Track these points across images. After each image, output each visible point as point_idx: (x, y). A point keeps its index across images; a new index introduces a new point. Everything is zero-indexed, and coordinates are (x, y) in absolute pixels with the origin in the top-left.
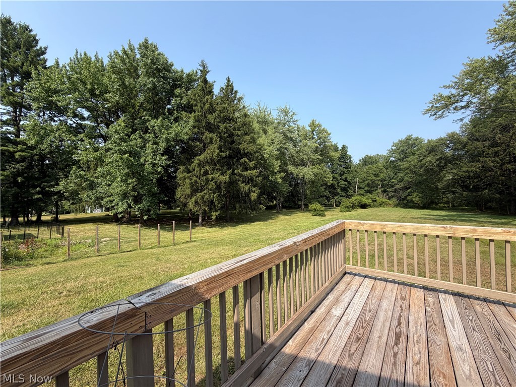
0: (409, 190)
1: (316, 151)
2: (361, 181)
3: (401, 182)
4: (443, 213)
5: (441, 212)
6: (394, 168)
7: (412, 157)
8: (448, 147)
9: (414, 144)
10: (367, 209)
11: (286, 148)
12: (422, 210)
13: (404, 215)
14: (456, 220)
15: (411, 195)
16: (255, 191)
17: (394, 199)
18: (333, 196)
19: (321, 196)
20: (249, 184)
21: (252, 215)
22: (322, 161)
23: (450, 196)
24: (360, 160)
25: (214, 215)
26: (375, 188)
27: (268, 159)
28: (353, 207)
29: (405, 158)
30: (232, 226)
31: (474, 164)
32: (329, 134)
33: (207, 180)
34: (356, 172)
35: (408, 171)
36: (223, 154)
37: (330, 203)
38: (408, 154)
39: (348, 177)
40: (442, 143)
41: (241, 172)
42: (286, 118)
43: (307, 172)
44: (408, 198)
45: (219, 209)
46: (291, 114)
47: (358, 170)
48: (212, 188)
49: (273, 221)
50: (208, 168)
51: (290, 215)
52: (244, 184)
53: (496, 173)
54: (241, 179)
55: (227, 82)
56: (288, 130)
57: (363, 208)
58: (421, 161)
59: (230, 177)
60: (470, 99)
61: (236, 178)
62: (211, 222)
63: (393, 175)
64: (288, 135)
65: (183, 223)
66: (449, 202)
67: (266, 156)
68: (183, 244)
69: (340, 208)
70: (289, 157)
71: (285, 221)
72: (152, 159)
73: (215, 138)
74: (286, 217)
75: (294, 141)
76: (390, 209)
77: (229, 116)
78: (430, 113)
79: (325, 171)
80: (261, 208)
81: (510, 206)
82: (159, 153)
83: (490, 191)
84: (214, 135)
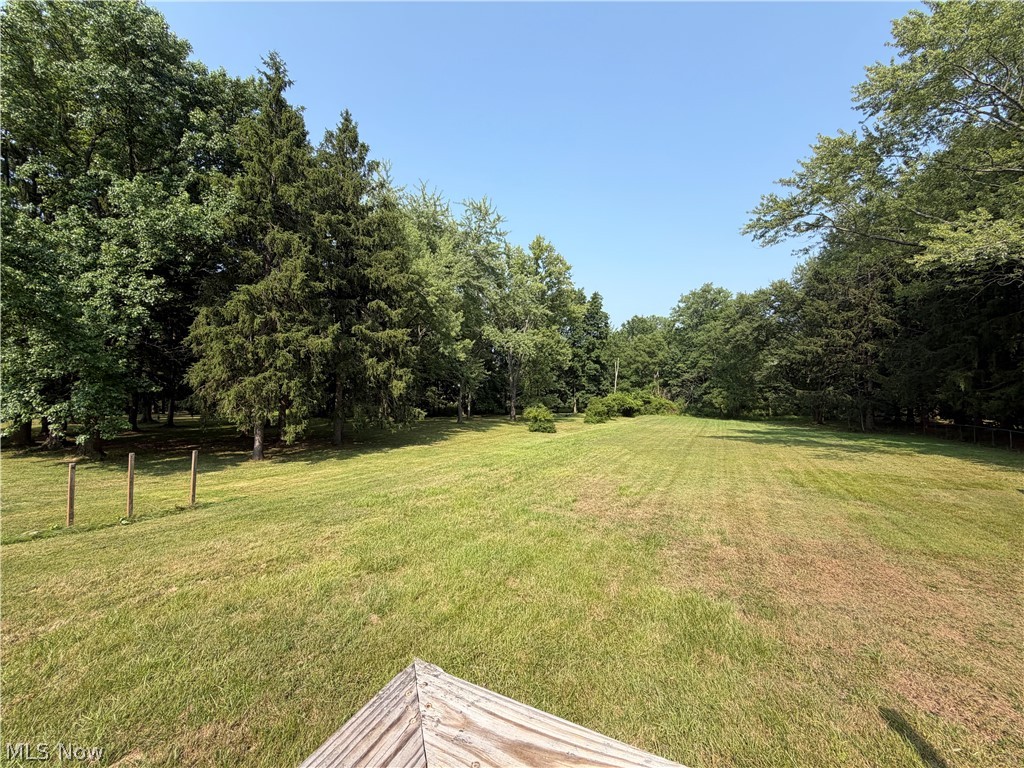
0: (707, 384)
1: (541, 298)
2: (625, 363)
3: (694, 367)
4: (762, 427)
5: (758, 424)
6: (681, 342)
7: (713, 323)
8: (772, 307)
9: (715, 299)
10: (633, 417)
11: (481, 290)
12: (727, 422)
13: (698, 430)
14: (789, 442)
15: (710, 393)
16: (401, 376)
17: (681, 400)
18: (573, 392)
19: (552, 392)
20: (388, 359)
21: (393, 431)
22: (552, 321)
23: (771, 396)
24: (623, 325)
25: (290, 433)
26: (649, 378)
27: (435, 307)
28: (607, 414)
29: (701, 324)
30: (340, 458)
31: (815, 339)
32: (568, 269)
33: (272, 346)
34: (616, 346)
35: (705, 348)
36: (319, 286)
37: (567, 404)
38: (705, 318)
39: (602, 355)
40: (763, 298)
41: (367, 332)
42: (482, 224)
43: (523, 342)
44: (705, 397)
45: (304, 418)
46: (492, 217)
47: (620, 344)
48: (284, 364)
49: (444, 443)
50: (274, 314)
51: (484, 431)
52: (375, 359)
53: (847, 357)
54: (367, 348)
55: (343, 121)
56: (486, 251)
57: (627, 416)
58: (727, 330)
59: (336, 340)
60: (823, 212)
61: (355, 344)
62: (292, 446)
63: (680, 355)
64: (486, 261)
65: (217, 451)
66: (768, 406)
67: (431, 299)
68: (162, 516)
69: (584, 415)
70: (488, 309)
71: (470, 444)
72: (116, 283)
73: (296, 244)
74: (473, 435)
75: (497, 275)
76: (673, 418)
77: (344, 201)
78: (754, 233)
79: (559, 342)
80: (417, 414)
81: (865, 416)
82: (141, 271)
83: (837, 388)
84: (296, 236)
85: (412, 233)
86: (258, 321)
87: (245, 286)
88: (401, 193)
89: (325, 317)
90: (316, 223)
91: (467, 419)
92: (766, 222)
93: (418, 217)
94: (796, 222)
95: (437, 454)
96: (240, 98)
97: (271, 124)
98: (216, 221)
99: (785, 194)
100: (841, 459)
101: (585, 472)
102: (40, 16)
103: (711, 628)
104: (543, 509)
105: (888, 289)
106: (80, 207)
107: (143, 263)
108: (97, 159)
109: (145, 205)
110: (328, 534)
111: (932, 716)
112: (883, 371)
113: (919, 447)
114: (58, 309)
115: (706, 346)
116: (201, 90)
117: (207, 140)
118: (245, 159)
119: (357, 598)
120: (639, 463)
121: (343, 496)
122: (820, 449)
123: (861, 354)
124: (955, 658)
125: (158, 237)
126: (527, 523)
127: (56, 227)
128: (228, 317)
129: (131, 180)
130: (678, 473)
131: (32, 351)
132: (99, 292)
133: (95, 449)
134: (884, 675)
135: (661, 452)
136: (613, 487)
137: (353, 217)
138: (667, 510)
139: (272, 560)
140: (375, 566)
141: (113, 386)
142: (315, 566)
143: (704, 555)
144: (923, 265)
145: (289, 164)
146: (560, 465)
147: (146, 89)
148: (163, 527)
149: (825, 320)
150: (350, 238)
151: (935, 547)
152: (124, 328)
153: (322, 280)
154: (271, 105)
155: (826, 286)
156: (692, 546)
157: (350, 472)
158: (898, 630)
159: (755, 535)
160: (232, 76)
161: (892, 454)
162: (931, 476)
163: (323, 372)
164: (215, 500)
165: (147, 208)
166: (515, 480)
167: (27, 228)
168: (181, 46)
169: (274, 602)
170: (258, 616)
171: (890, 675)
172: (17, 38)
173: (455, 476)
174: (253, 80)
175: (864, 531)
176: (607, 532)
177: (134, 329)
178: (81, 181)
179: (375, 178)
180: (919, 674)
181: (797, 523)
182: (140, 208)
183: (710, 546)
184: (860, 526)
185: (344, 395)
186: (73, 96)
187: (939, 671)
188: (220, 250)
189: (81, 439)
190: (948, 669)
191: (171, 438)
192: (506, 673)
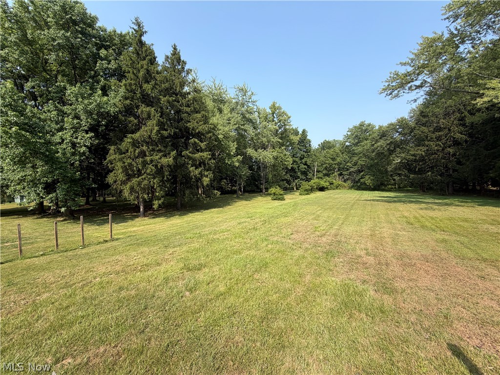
0: (363, 173)
1: (276, 133)
2: (320, 164)
3: (356, 165)
4: (392, 194)
6: (349, 152)
7: (365, 142)
8: (397, 132)
9: (366, 129)
10: (325, 191)
11: (246, 131)
12: (374, 192)
13: (358, 197)
14: (406, 201)
15: (364, 178)
16: (207, 175)
17: (349, 182)
18: (293, 180)
19: (283, 180)
20: (201, 167)
21: (205, 202)
22: (282, 145)
23: (397, 178)
24: (319, 145)
25: (156, 204)
26: (332, 172)
27: (223, 140)
28: (311, 190)
29: (359, 143)
30: (180, 215)
31: (420, 148)
32: (289, 118)
33: (145, 164)
34: (315, 156)
35: (361, 155)
36: (165, 133)
37: (291, 186)
38: (361, 139)
39: (308, 160)
40: (392, 127)
41: (190, 154)
42: (244, 97)
43: (267, 156)
44: (362, 180)
45: (162, 197)
46: (249, 93)
47: (318, 154)
48: (151, 172)
49: (229, 207)
50: (145, 148)
51: (249, 200)
52: (194, 168)
53: (438, 156)
54: (190, 162)
55: (173, 50)
56: (247, 111)
57: (321, 191)
58: (373, 145)
59: (175, 159)
60: (425, 78)
61: (184, 160)
62: (158, 210)
63: (348, 159)
64: (247, 116)
65: (124, 214)
66: (396, 183)
67: (220, 136)
68: (97, 245)
69: (299, 191)
70: (249, 140)
71: (242, 207)
72: (72, 137)
73: (153, 113)
74: (244, 202)
75: (253, 123)
76: (345, 191)
77: (176, 90)
78: (386, 93)
79: (285, 155)
80: (216, 193)
81: (448, 187)
82: (83, 130)
83: (432, 173)
84: (153, 109)
85: (210, 104)
86: (137, 151)
87: (130, 135)
88: (204, 84)
89: (169, 148)
90: (162, 102)
91: (241, 195)
92: (393, 86)
93: (213, 96)
94: (409, 85)
95: (226, 212)
96: (123, 42)
97: (138, 54)
98: (115, 104)
99: (403, 70)
100: (434, 210)
101: (298, 219)
102: (28, 9)
103: (357, 300)
104: (275, 239)
105: (462, 119)
106: (54, 101)
107: (84, 126)
108: (60, 77)
109: (82, 98)
110: (171, 252)
111: (477, 348)
112: (459, 163)
113: (478, 202)
114: (47, 150)
115: (362, 154)
116: (104, 40)
117: (108, 64)
118: (127, 73)
119: (180, 283)
120: (326, 215)
121: (180, 234)
122: (423, 205)
123: (446, 154)
124: (492, 316)
125: (89, 113)
126: (267, 246)
127: (44, 112)
128: (123, 150)
129: (75, 87)
130: (346, 218)
131: (38, 170)
132: (65, 142)
133: (70, 214)
134: (451, 326)
135: (338, 209)
136: (312, 227)
137: (180, 98)
138: (339, 238)
139: (143, 265)
140: (191, 268)
141: (74, 185)
142: (162, 268)
143: (356, 261)
144: (482, 104)
145: (147, 74)
146: (286, 216)
147: (78, 41)
148: (97, 250)
149: (427, 137)
150: (179, 108)
151: (485, 256)
152: (77, 158)
153: (166, 130)
154: (137, 44)
155: (427, 119)
156: (350, 256)
157: (184, 222)
158: (460, 301)
159: (385, 251)
160: (118, 32)
161: (463, 206)
162: (484, 218)
163: (170, 175)
164: (121, 236)
165: (83, 99)
166: (263, 224)
167: (32, 113)
168: (93, 18)
169: (141, 286)
170: (133, 293)
171: (454, 326)
172: (19, 21)
173: (234, 223)
174: (129, 33)
175: (445, 248)
176: (307, 249)
177: (82, 158)
178: (54, 89)
179: (190, 78)
180: (472, 325)
181: (408, 244)
182: (80, 100)
183: (360, 256)
184: (443, 245)
185: (181, 185)
186: (46, 48)
187: (483, 324)
188: (117, 118)
189: (63, 210)
190: (488, 323)
191: (104, 208)
192: (249, 322)
